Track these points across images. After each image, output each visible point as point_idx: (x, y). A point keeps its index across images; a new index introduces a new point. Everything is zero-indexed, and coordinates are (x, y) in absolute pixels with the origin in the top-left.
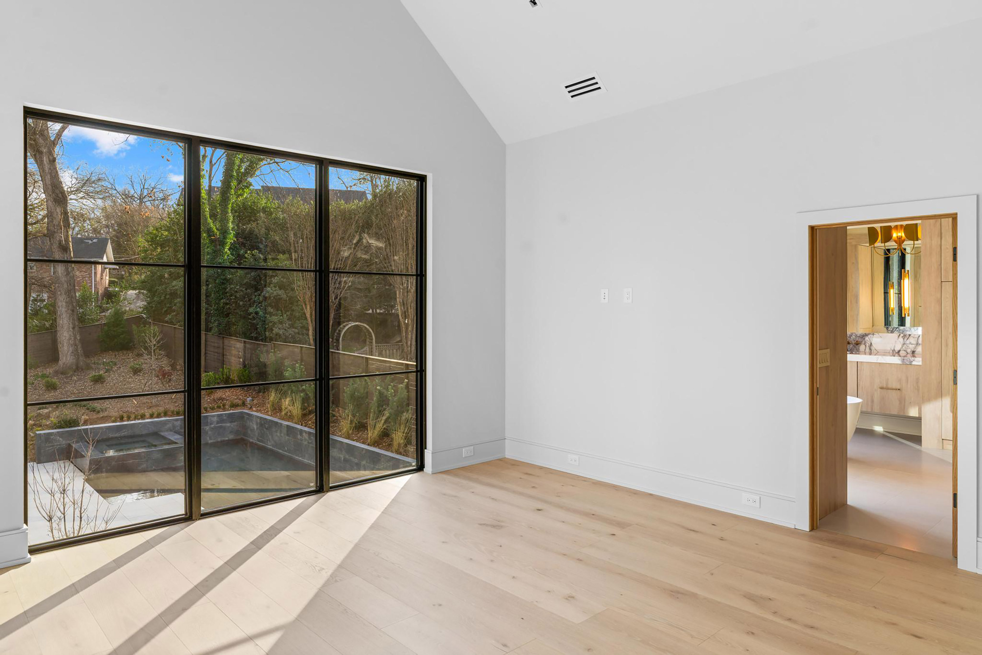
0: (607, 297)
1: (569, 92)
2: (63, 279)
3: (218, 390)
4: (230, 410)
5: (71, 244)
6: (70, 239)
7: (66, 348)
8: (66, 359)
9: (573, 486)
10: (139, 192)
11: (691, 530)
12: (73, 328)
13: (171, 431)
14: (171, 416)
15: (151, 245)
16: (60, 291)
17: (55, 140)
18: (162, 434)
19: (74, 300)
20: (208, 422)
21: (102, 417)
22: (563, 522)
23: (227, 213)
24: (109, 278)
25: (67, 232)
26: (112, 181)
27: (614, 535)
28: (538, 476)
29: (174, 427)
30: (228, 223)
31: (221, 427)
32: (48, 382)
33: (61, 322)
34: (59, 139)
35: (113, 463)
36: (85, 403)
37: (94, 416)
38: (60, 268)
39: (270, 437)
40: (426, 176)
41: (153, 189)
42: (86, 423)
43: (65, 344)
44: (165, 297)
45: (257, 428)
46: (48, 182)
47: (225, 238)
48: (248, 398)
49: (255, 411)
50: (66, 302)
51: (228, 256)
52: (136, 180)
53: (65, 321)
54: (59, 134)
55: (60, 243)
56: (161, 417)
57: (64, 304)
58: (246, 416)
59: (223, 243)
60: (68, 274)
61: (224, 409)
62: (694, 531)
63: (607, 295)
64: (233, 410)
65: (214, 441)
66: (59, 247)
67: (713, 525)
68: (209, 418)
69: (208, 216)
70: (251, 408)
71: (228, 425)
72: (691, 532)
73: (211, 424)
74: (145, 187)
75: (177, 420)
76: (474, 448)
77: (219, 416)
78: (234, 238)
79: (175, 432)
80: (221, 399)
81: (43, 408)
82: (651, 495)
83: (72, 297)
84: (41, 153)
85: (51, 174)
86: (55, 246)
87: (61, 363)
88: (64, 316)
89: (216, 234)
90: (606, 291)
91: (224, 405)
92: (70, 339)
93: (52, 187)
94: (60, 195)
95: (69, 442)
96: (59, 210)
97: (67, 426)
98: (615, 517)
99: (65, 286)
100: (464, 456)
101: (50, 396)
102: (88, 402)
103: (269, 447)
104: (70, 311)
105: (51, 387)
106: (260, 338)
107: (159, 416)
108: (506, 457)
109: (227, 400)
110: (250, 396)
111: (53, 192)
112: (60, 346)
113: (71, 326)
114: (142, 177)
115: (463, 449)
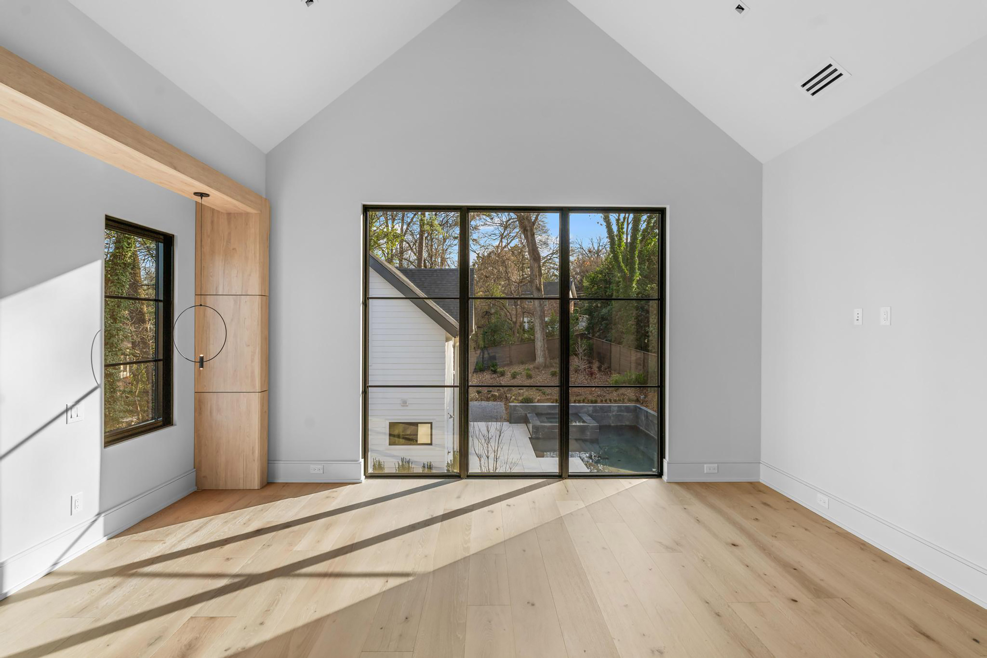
0: (860, 319)
1: (808, 90)
2: (538, 309)
3: (623, 388)
4: (627, 404)
5: (542, 286)
6: (542, 283)
7: (539, 352)
8: (539, 360)
9: (806, 530)
10: (596, 248)
11: (924, 634)
12: (543, 340)
13: (586, 413)
14: (587, 403)
15: (591, 284)
16: (536, 316)
17: (534, 221)
18: (580, 415)
19: (544, 322)
20: (611, 411)
21: (548, 399)
22: (748, 566)
23: (634, 257)
24: (574, 307)
25: (540, 279)
26: (580, 243)
27: (796, 601)
28: (775, 509)
29: (588, 411)
30: (635, 265)
31: (620, 415)
32: (527, 373)
33: (537, 336)
34: (536, 220)
35: (546, 430)
36: (541, 388)
37: (544, 398)
38: (537, 302)
39: (653, 428)
40: (665, 208)
41: (605, 246)
42: (539, 401)
43: (539, 350)
44: (598, 320)
45: (645, 420)
46: (531, 248)
47: (633, 276)
48: (642, 395)
49: (645, 406)
50: (539, 323)
51: (635, 289)
52: (595, 241)
53: (539, 336)
54: (537, 218)
55: (536, 286)
56: (581, 403)
57: (539, 324)
58: (638, 409)
59: (631, 280)
60: (541, 305)
61: (623, 402)
62: (928, 637)
63: (860, 315)
64: (629, 403)
65: (616, 425)
66: (536, 289)
67: (975, 640)
68: (612, 407)
69: (621, 261)
70: (642, 403)
71: (625, 414)
72: (922, 636)
73: (613, 412)
74: (600, 245)
75: (590, 406)
76: (718, 466)
77: (619, 406)
78: (639, 276)
79: (588, 415)
80: (623, 394)
81: (521, 389)
82: (909, 568)
83: (543, 320)
84: (527, 231)
85: (532, 243)
86: (534, 288)
87: (537, 361)
88: (538, 332)
89: (627, 274)
90: (860, 311)
91: (623, 399)
92: (541, 347)
93: (533, 251)
94: (537, 256)
95: (526, 412)
96: (536, 265)
97: (526, 402)
98: (822, 580)
99: (539, 313)
100: (705, 472)
101: (528, 382)
102: (544, 388)
103: (652, 435)
104: (541, 329)
105: (529, 377)
106: (654, 351)
107: (579, 402)
108: (761, 481)
109: (627, 396)
110: (643, 394)
111: (533, 254)
112: (536, 351)
113: (542, 338)
114: (598, 238)
115: (705, 465)
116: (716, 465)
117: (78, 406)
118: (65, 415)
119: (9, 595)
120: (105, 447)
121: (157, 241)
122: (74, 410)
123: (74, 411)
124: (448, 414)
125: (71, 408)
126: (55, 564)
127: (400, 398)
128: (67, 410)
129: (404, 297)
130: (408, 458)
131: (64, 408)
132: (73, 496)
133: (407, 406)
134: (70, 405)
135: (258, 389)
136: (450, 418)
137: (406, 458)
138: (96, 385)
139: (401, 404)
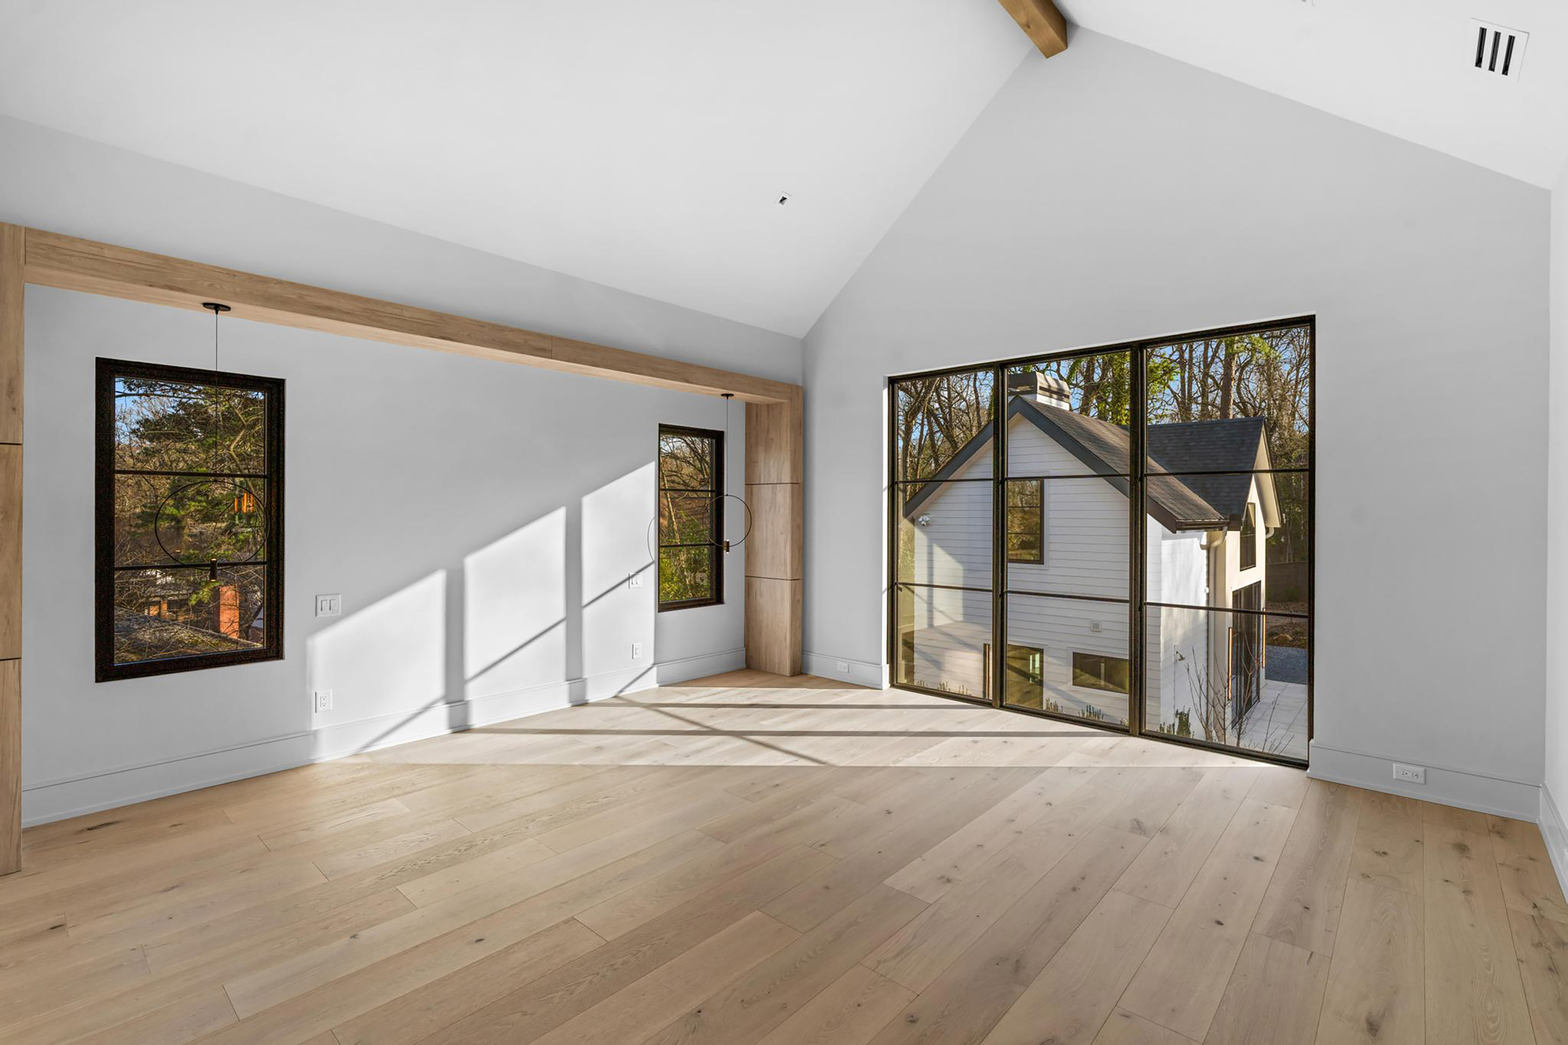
115: (1394, 765)
116: (1423, 769)
117: (638, 576)
118: (627, 582)
119: (589, 702)
120: (659, 612)
121: (712, 438)
122: (634, 578)
123: (634, 580)
124: (1177, 653)
125: (633, 576)
126: (621, 692)
127: (1088, 619)
128: (629, 578)
129: (1096, 474)
130: (1097, 708)
131: (627, 576)
132: (635, 645)
133: (1100, 632)
134: (631, 574)
135: (789, 577)
136: (1180, 660)
137: (1093, 708)
138: (651, 561)
139: (1090, 627)
